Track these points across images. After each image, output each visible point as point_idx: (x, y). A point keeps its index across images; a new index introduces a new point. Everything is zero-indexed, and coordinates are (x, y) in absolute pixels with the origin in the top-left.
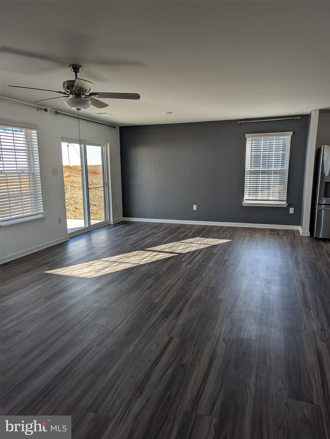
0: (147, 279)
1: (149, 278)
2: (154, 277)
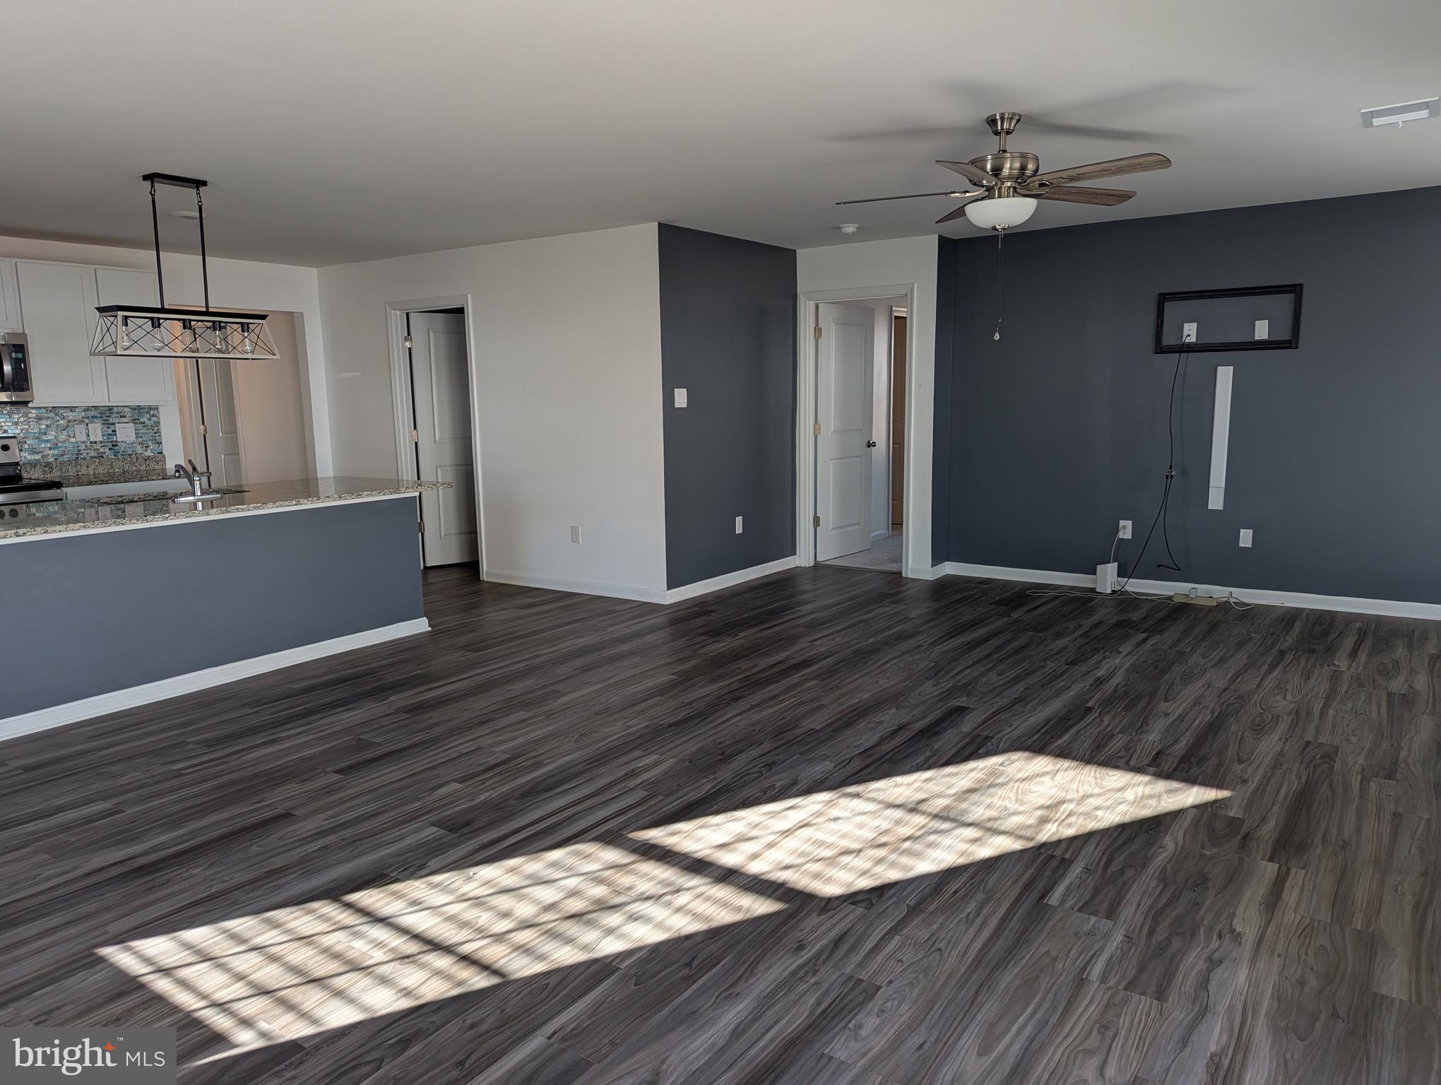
0: (821, 730)
1: (813, 732)
2: (797, 732)
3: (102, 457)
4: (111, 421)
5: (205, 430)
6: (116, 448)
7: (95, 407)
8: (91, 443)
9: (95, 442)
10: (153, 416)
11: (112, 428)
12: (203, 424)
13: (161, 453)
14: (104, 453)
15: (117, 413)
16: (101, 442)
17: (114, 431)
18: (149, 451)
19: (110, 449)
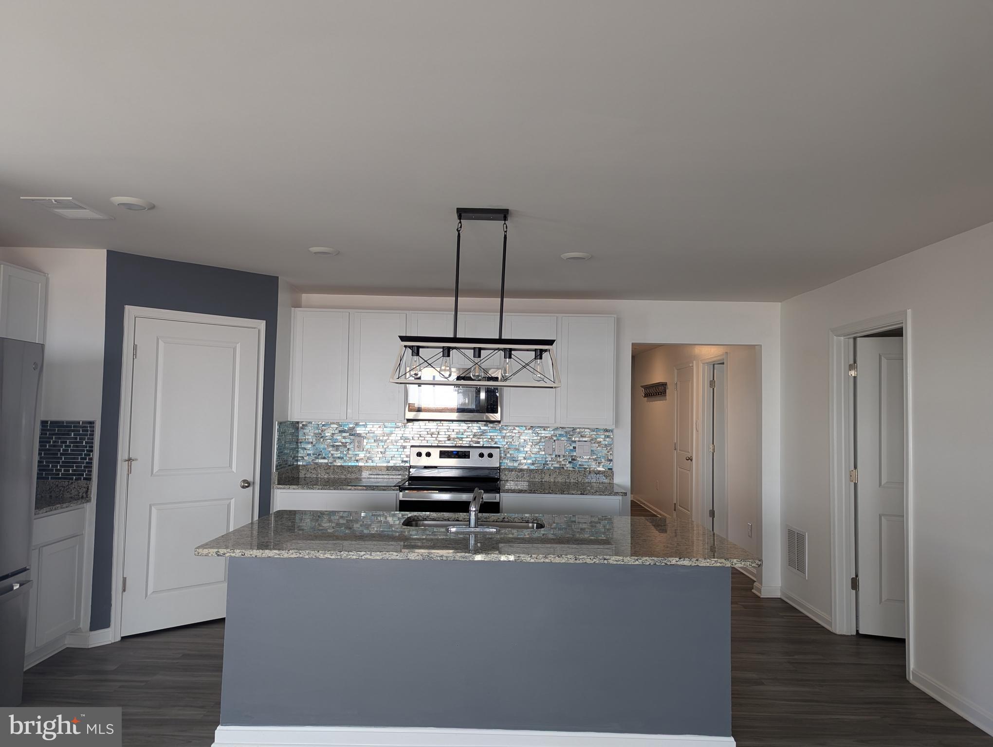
3: (563, 468)
4: (573, 439)
5: (714, 450)
6: (575, 462)
7: (563, 428)
8: (556, 456)
9: (559, 456)
10: (608, 437)
11: (574, 445)
12: (713, 444)
13: (611, 469)
14: (565, 465)
15: (579, 433)
16: (564, 456)
17: (574, 448)
18: (601, 466)
19: (570, 462)
